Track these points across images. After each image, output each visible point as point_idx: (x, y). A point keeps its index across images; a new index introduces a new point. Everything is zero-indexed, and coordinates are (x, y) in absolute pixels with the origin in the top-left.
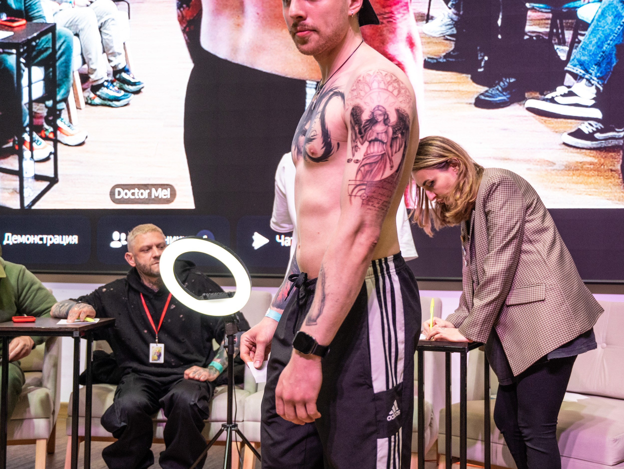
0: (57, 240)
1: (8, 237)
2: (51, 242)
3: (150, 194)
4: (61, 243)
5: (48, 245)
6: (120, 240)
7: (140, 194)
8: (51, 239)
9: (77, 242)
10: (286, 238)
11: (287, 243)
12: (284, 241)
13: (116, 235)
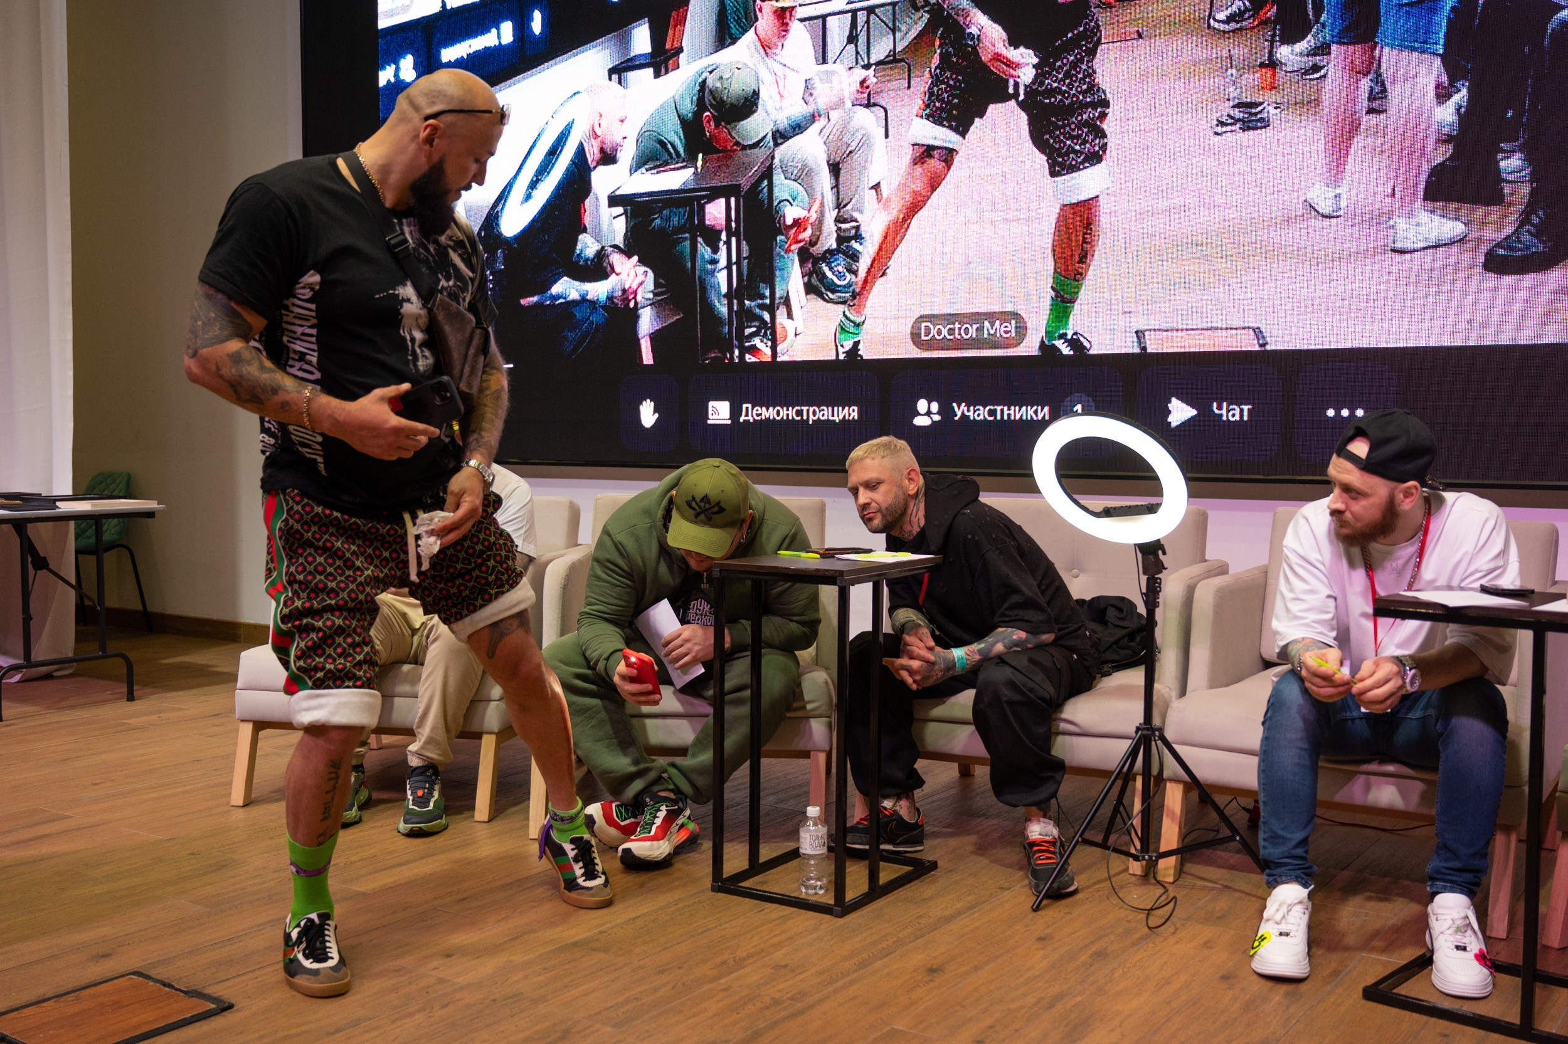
0: (824, 414)
1: (747, 408)
2: (815, 418)
3: (980, 330)
4: (831, 418)
5: (811, 422)
6: (929, 413)
7: (962, 331)
8: (814, 413)
9: (856, 418)
10: (1231, 407)
11: (1233, 415)
12: (1228, 411)
13: (922, 405)
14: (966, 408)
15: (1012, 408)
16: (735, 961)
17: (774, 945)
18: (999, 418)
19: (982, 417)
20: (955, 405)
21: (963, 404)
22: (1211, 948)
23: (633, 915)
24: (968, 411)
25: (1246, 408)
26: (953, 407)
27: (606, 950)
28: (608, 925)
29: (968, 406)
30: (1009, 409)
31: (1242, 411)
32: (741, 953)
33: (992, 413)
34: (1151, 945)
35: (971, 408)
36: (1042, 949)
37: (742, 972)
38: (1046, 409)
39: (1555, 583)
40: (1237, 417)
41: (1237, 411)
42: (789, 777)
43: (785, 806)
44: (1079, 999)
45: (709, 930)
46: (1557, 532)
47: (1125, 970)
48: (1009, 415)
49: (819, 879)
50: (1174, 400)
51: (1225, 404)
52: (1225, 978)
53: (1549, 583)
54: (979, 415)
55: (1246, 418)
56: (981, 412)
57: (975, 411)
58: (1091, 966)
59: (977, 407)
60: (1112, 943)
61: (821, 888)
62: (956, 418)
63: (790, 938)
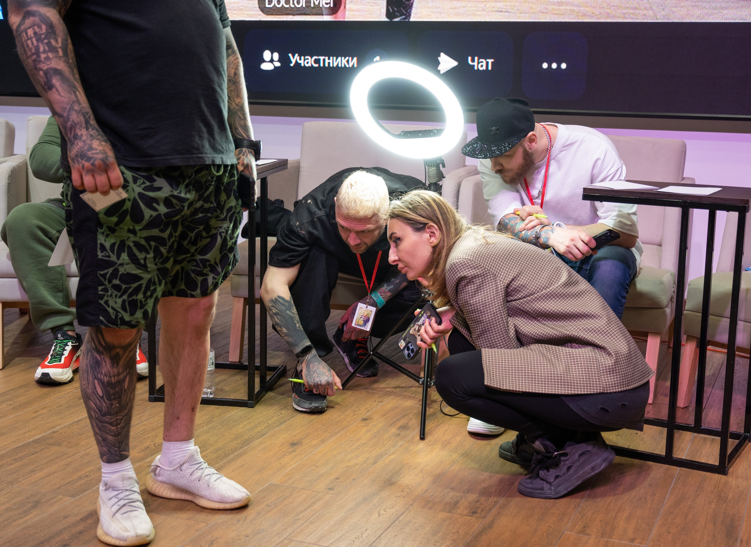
6: (272, 61)
10: (481, 60)
11: (482, 66)
12: (478, 63)
13: (267, 55)
14: (298, 58)
15: (331, 58)
18: (322, 65)
19: (309, 65)
20: (290, 55)
21: (297, 55)
24: (300, 59)
25: (490, 61)
26: (289, 57)
27: (59, 444)
28: (59, 427)
29: (300, 56)
30: (329, 59)
31: (487, 63)
33: (317, 61)
35: (302, 58)
36: (365, 426)
38: (355, 59)
39: (683, 179)
40: (484, 68)
41: (484, 64)
46: (686, 146)
48: (329, 63)
50: (442, 54)
51: (476, 58)
53: (680, 179)
54: (308, 63)
55: (490, 68)
56: (309, 61)
57: (304, 60)
58: (399, 435)
59: (306, 57)
60: (411, 420)
62: (292, 65)
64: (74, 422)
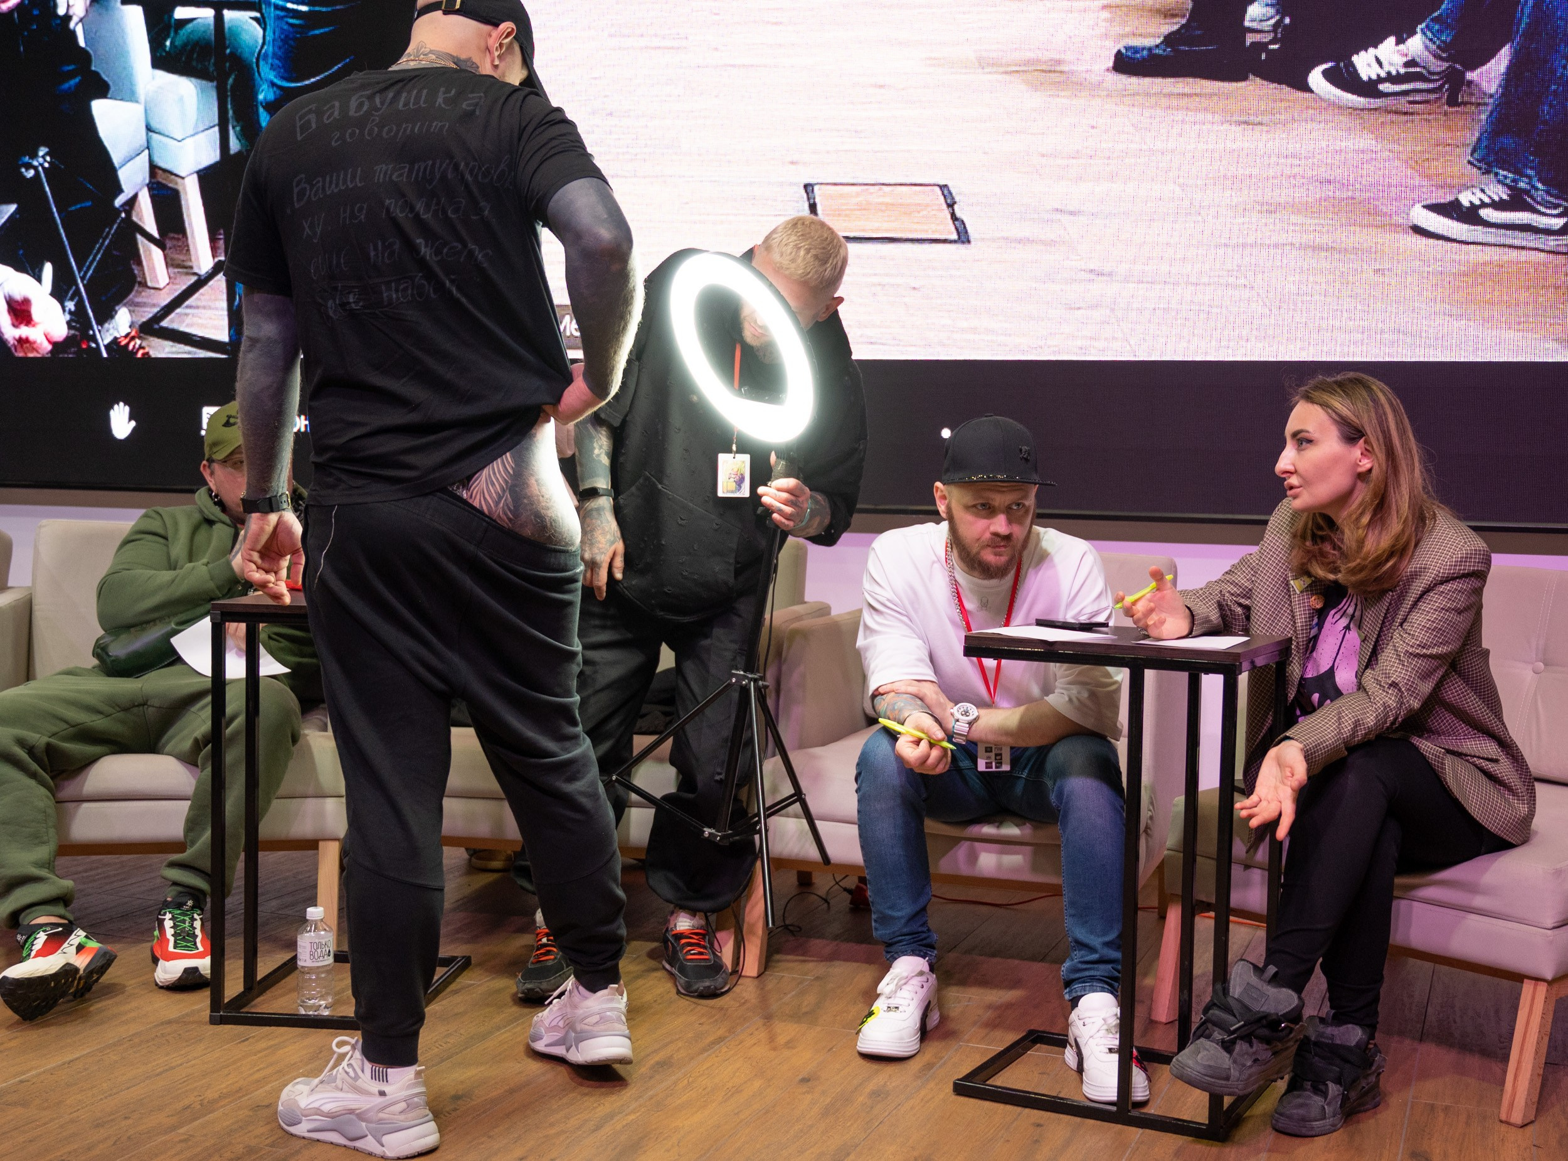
16: (201, 1105)
17: (258, 1081)
22: (793, 1048)
23: (67, 1059)
27: (25, 1104)
28: (34, 1072)
32: (210, 1095)
34: (724, 1049)
37: (211, 1116)
42: (300, 877)
43: (290, 912)
44: (632, 1117)
45: (173, 1068)
46: (1175, 567)
47: (691, 1079)
49: (322, 997)
52: (805, 1080)
58: (651, 1078)
60: (678, 1050)
61: (326, 1007)
63: (279, 1071)
64: (64, 1064)
